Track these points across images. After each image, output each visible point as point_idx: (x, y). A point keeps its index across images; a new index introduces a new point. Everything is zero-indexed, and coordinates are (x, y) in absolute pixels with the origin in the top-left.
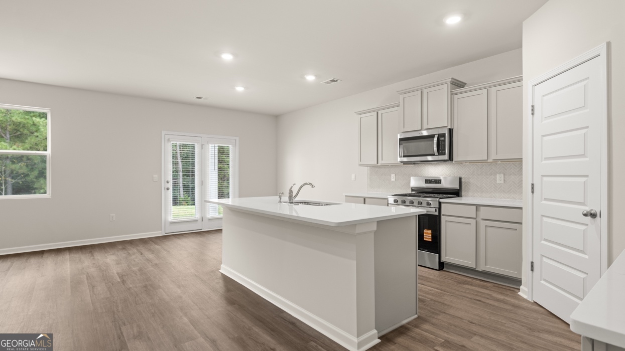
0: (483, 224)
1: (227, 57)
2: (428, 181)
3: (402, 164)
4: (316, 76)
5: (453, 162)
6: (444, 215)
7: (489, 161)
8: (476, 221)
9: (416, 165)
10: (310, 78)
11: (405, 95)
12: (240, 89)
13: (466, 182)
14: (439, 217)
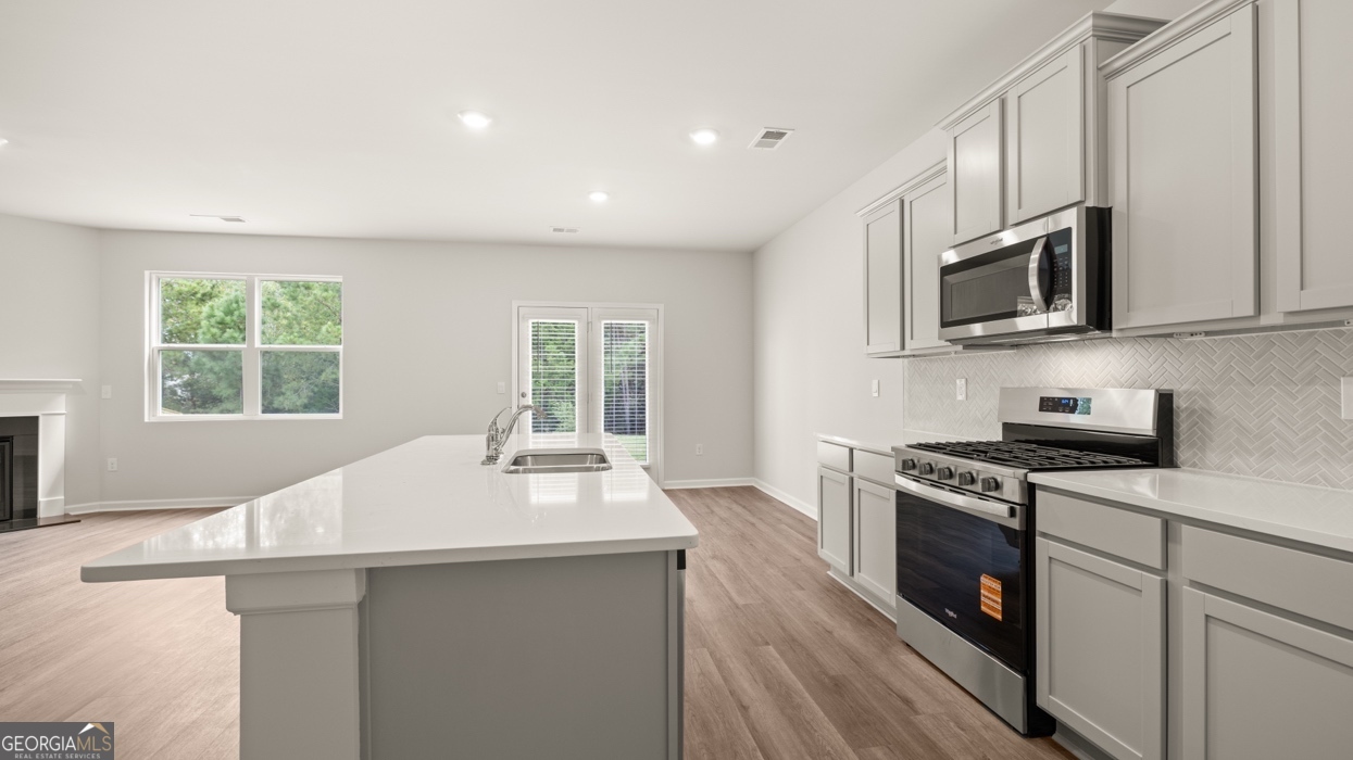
0: (1192, 605)
1: (476, 122)
2: (1049, 404)
3: (960, 347)
4: (717, 131)
5: (1114, 334)
6: (1044, 535)
7: (1264, 321)
8: (1166, 586)
9: (1022, 352)
10: (705, 138)
11: (958, 130)
12: (598, 198)
13: (1193, 412)
14: (1026, 539)
